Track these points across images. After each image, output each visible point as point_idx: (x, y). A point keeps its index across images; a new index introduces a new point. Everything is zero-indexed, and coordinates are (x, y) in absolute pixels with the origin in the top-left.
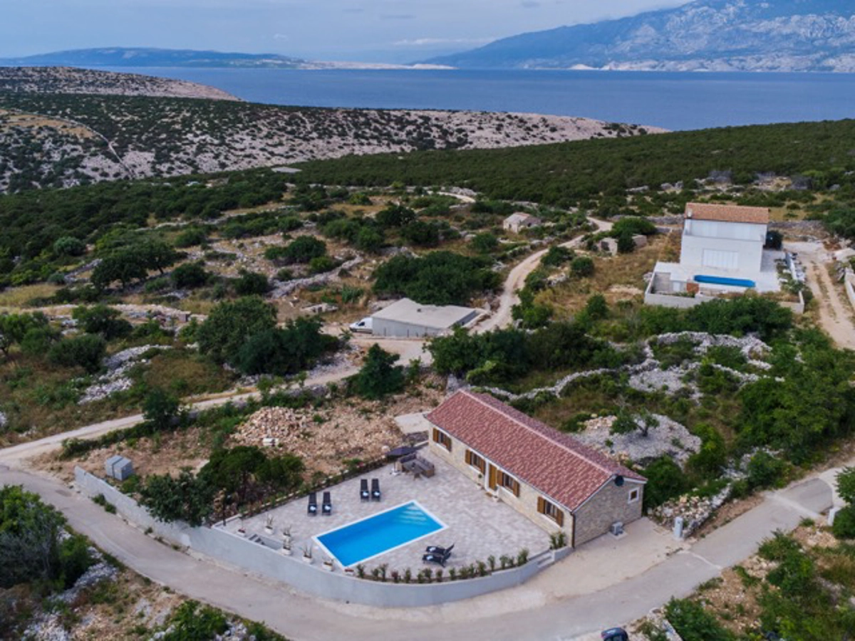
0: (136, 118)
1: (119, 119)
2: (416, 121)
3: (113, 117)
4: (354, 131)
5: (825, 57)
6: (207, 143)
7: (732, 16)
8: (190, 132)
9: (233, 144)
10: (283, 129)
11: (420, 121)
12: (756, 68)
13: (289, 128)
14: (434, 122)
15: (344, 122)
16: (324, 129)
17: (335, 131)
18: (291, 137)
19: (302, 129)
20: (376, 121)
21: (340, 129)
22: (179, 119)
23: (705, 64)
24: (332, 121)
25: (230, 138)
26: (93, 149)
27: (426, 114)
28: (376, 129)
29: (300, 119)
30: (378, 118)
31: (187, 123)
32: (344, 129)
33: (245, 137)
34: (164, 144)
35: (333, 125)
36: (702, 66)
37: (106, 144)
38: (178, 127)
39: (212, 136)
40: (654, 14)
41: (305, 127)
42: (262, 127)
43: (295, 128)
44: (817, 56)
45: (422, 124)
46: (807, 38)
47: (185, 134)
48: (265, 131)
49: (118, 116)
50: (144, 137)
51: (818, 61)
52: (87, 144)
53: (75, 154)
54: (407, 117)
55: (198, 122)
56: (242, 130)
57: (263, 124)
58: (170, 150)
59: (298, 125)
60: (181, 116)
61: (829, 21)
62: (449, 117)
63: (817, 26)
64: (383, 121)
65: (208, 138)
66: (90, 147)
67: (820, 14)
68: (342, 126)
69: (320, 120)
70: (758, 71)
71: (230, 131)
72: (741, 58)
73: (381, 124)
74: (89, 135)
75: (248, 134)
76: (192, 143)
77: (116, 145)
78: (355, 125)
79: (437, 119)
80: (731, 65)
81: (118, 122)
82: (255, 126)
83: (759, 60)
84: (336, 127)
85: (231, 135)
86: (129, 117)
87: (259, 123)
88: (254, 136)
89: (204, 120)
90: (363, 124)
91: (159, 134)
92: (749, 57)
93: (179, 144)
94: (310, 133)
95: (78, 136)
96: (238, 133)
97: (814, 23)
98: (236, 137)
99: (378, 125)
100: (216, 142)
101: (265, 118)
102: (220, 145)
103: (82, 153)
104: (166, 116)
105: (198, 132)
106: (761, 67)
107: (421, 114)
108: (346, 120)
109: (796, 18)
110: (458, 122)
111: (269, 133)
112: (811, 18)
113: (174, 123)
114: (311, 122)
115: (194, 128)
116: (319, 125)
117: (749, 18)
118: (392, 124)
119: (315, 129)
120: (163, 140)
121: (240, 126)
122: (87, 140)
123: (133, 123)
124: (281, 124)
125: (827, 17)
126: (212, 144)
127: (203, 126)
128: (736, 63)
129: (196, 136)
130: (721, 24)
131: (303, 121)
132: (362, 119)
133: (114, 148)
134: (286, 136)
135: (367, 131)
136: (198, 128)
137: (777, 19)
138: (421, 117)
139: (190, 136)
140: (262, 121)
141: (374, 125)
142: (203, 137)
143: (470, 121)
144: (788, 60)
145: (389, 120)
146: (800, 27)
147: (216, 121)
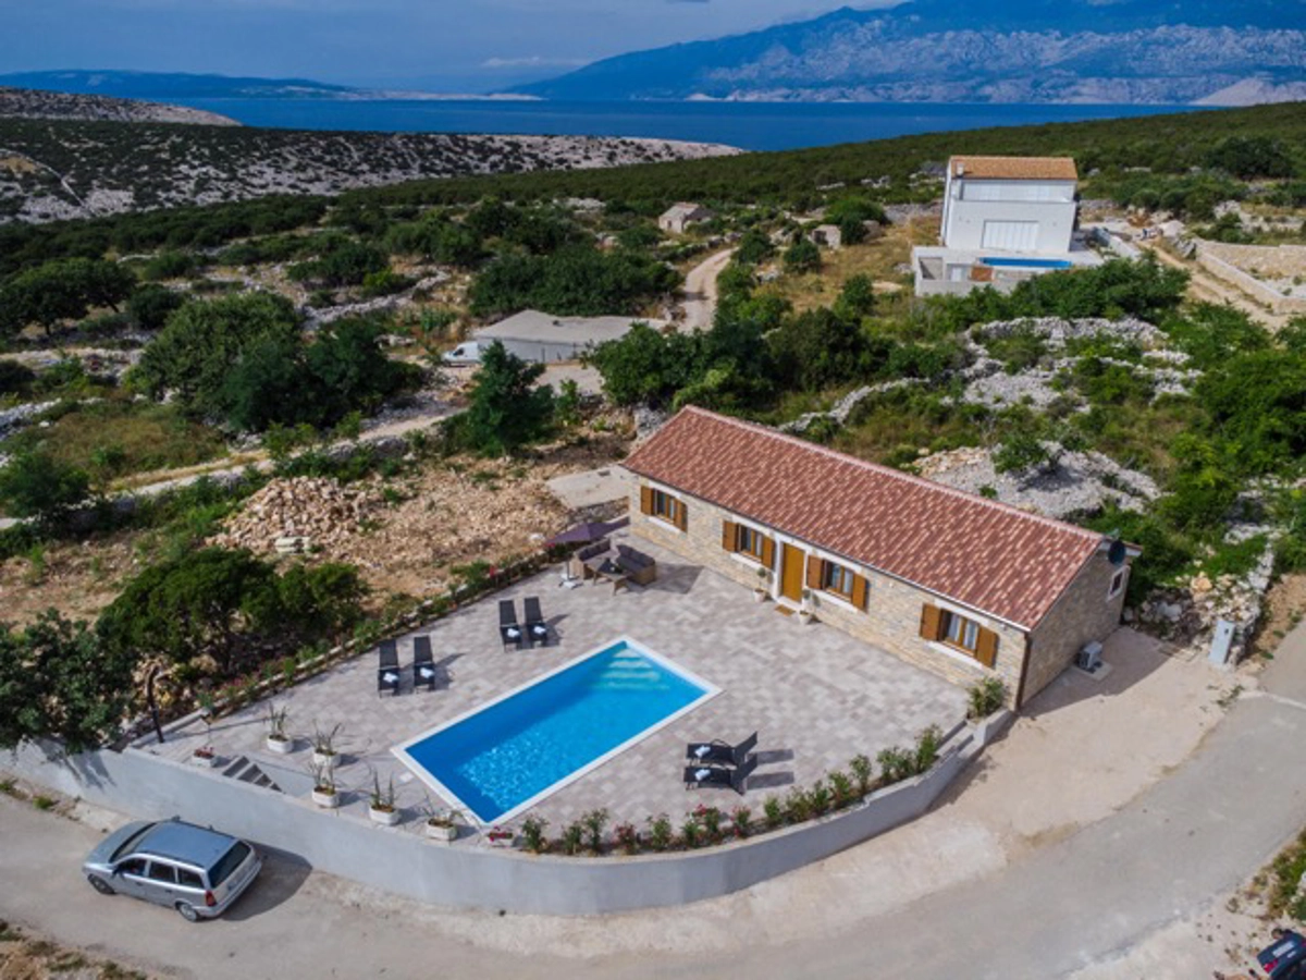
0: (101, 145)
1: (75, 146)
2: (502, 148)
3: (66, 144)
4: (419, 162)
5: (981, 85)
6: (210, 178)
7: (877, 31)
8: (184, 162)
9: (248, 179)
10: (319, 159)
11: (508, 149)
12: (904, 98)
13: (328, 158)
14: (526, 150)
15: (404, 150)
16: (376, 159)
17: (393, 162)
18: (332, 169)
19: (346, 159)
20: (449, 149)
21: (400, 160)
22: (166, 145)
23: (847, 94)
24: (388, 149)
25: (243, 171)
26: (38, 187)
27: (514, 139)
28: (449, 160)
29: (342, 145)
30: (451, 145)
31: (179, 152)
32: (405, 159)
33: (265, 169)
34: (146, 179)
35: (390, 153)
36: (843, 95)
37: (59, 181)
38: (164, 156)
39: (217, 168)
40: (786, 28)
41: (350, 157)
42: (289, 156)
43: (336, 157)
44: (972, 82)
45: (511, 153)
46: (962, 60)
47: (177, 165)
48: (294, 161)
49: (73, 142)
50: (114, 170)
51: (974, 89)
52: (28, 180)
53: (10, 194)
54: (489, 143)
55: (194, 149)
56: (260, 159)
57: (291, 153)
58: (157, 187)
59: (341, 154)
60: (169, 142)
61: (987, 39)
62: (546, 143)
63: (973, 45)
64: (458, 149)
65: (212, 171)
66: (33, 184)
67: (977, 30)
68: (402, 155)
69: (370, 146)
70: (907, 101)
71: (242, 161)
72: (888, 85)
73: (456, 153)
74: (31, 167)
75: (269, 165)
76: (187, 177)
77: (71, 181)
78: (421, 154)
79: (529, 146)
80: (876, 94)
81: (74, 151)
82: (279, 155)
83: (907, 88)
84: (393, 157)
85: (244, 166)
86: (91, 144)
87: (285, 151)
88: (279, 167)
89: (204, 146)
90: (431, 152)
91: (138, 166)
92: (897, 85)
93: (168, 179)
94: (359, 164)
95: (14, 170)
96: (254, 163)
97: (970, 41)
98: (252, 169)
99: (451, 155)
100: (224, 176)
101: (292, 144)
102: (231, 180)
103: (21, 193)
104: (147, 143)
105: (196, 163)
106: (910, 97)
107: (508, 139)
108: (408, 148)
109: (950, 34)
110: (558, 150)
111: (299, 164)
112: (967, 34)
113: (159, 151)
114: (358, 150)
115: (189, 158)
116: (370, 154)
117: (896, 35)
118: (471, 153)
119: (365, 160)
120: (145, 173)
121: (257, 154)
122: (27, 174)
123: (95, 151)
124: (317, 152)
125: (985, 33)
126: (217, 179)
127: (202, 154)
128: (881, 92)
129: (193, 167)
130: (864, 42)
131: (347, 149)
132: (429, 147)
133: (71, 185)
134: (325, 168)
135: (437, 162)
136: (195, 157)
137: (930, 36)
138: (508, 143)
139: (184, 168)
140: (289, 148)
141: (445, 153)
142: (204, 170)
143: (573, 148)
144: (941, 88)
145: (466, 148)
146: (954, 46)
147: (221, 148)
